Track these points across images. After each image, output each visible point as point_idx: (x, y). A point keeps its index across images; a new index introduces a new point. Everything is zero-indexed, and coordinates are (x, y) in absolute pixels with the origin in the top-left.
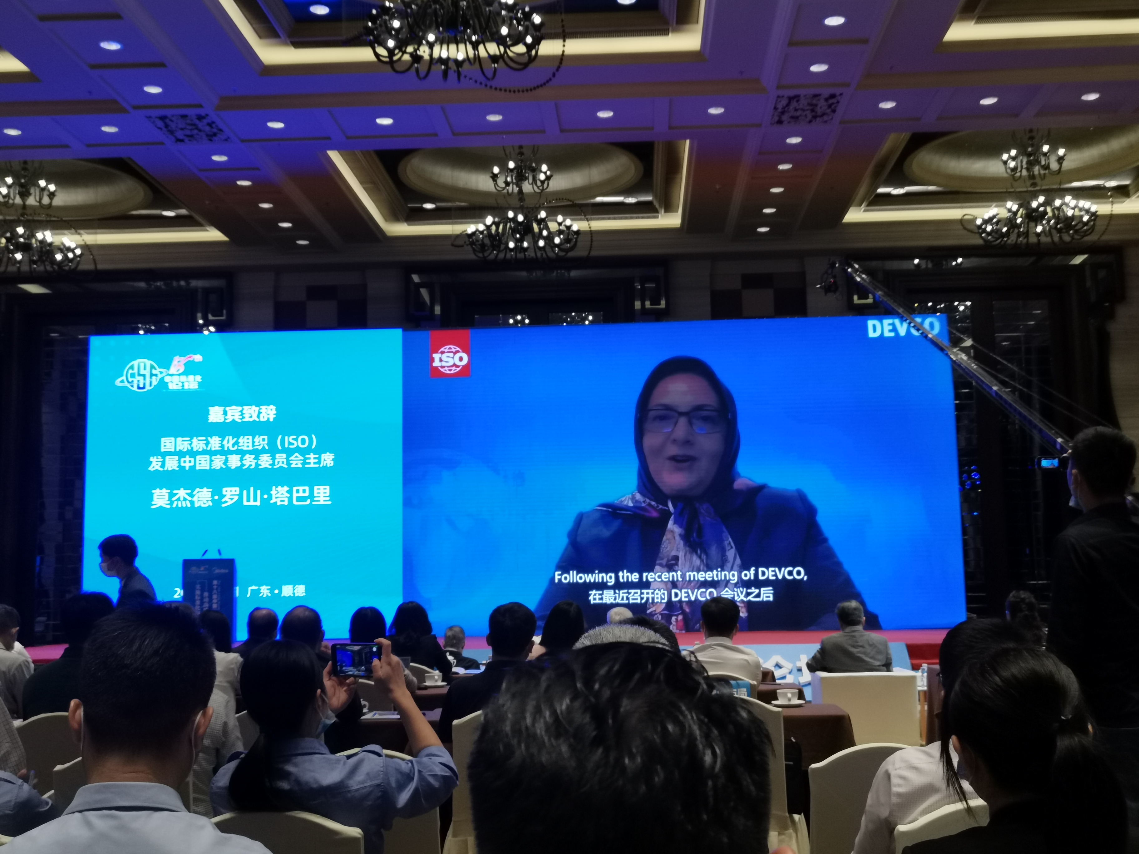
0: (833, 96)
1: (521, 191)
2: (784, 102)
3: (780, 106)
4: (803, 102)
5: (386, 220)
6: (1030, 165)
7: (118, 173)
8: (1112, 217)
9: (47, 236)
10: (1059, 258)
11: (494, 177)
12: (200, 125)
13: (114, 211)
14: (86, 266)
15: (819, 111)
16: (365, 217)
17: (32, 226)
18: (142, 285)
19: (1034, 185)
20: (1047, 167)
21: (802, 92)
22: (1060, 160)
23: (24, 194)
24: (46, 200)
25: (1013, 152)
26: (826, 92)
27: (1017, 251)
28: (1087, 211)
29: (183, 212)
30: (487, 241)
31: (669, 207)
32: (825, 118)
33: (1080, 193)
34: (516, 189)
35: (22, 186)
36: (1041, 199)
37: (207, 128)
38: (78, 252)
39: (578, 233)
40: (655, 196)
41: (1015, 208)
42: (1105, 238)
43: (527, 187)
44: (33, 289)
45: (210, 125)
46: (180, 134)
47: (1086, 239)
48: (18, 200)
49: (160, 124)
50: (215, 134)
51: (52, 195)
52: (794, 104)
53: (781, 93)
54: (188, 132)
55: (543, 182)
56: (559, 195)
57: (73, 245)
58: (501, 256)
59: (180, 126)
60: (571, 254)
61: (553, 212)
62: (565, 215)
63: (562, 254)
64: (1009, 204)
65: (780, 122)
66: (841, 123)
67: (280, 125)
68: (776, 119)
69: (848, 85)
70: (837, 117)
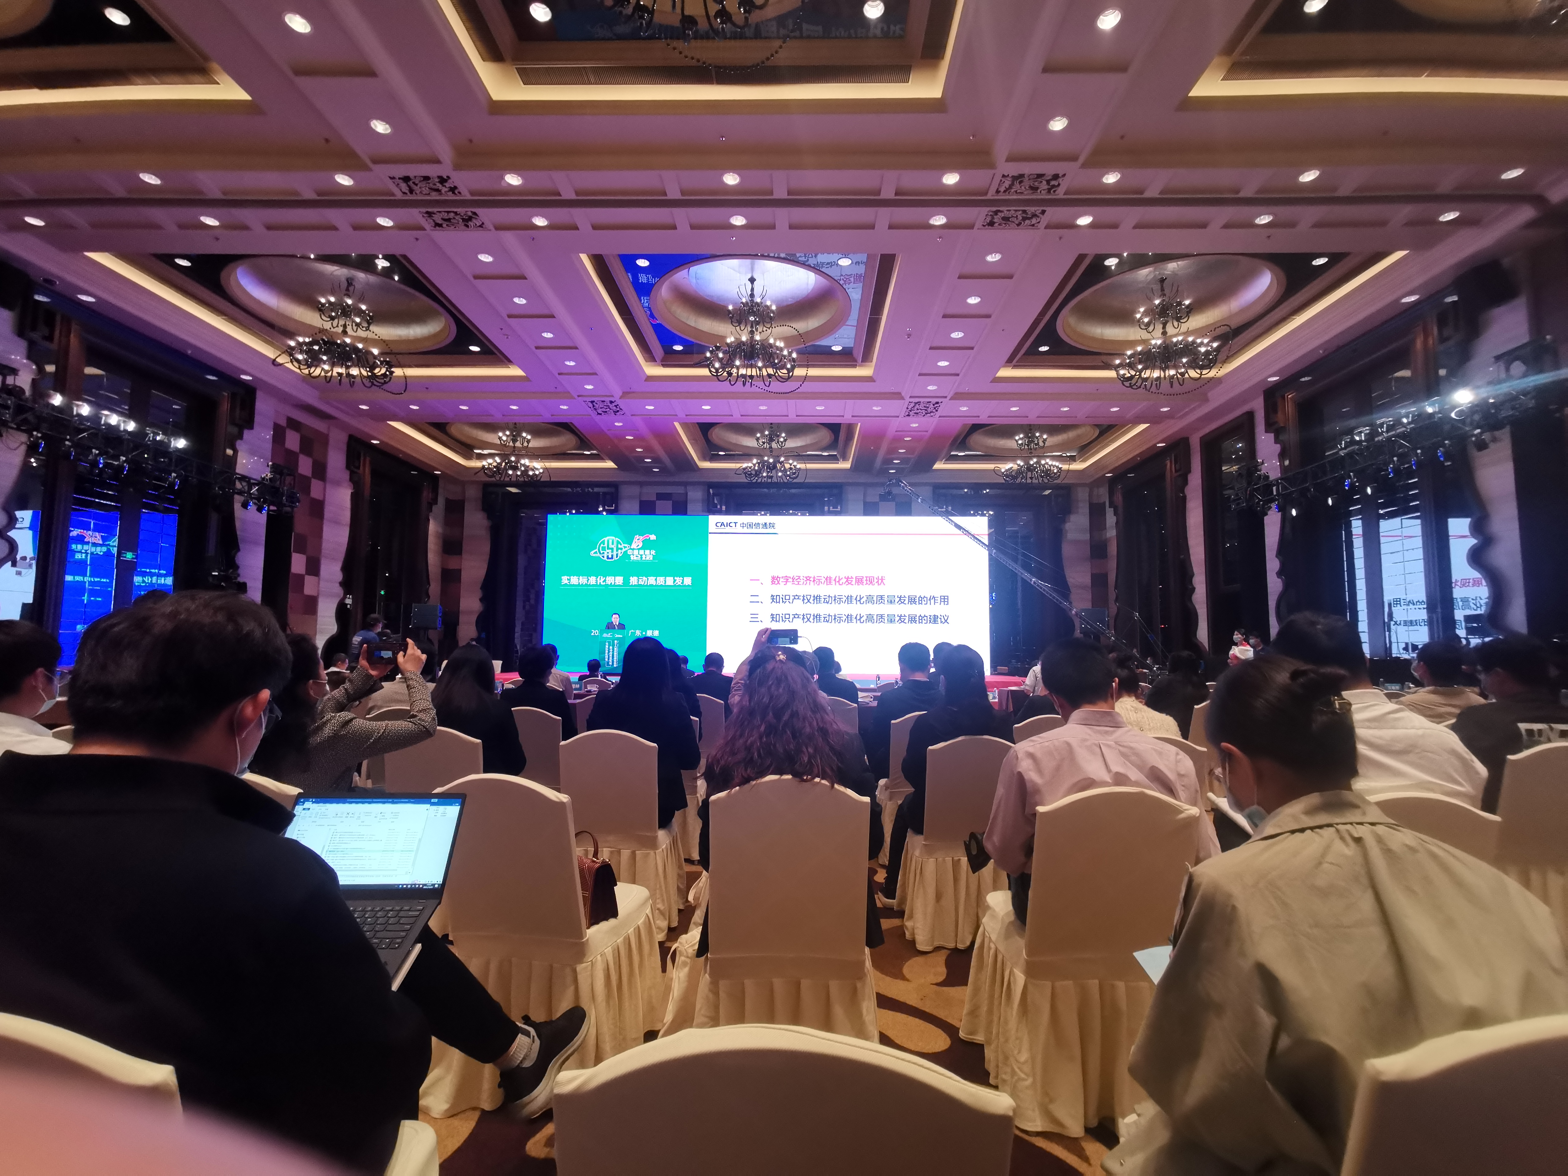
0: (937, 403)
1: (771, 447)
2: (912, 405)
3: (910, 407)
4: (922, 405)
5: (699, 460)
6: (1030, 442)
7: (565, 431)
8: (1068, 471)
9: (525, 461)
10: (1037, 491)
11: (758, 439)
12: (611, 406)
13: (558, 451)
14: (545, 479)
15: (929, 410)
16: (689, 457)
17: (519, 456)
18: (569, 490)
19: (1031, 453)
20: (1038, 444)
21: (922, 400)
22: (1044, 441)
23: (514, 441)
24: (525, 444)
25: (1021, 436)
26: (934, 400)
27: (1021, 486)
28: (1057, 467)
29: (595, 452)
30: (753, 473)
31: (845, 458)
32: (932, 414)
33: (1054, 458)
34: (768, 446)
35: (514, 436)
36: (1035, 460)
37: (615, 408)
38: (541, 471)
39: (800, 469)
40: (838, 452)
41: (1022, 464)
42: (1065, 481)
43: (774, 445)
44: (513, 490)
45: (616, 406)
46: (600, 411)
47: (1055, 481)
48: (511, 444)
49: (591, 405)
50: (618, 411)
51: (528, 441)
52: (917, 406)
53: (911, 400)
54: (604, 410)
55: (782, 443)
56: (791, 450)
57: (539, 467)
58: (759, 480)
59: (601, 406)
60: (795, 481)
61: (787, 458)
62: (794, 460)
63: (790, 480)
64: (1019, 462)
65: (909, 415)
66: (940, 417)
67: (652, 408)
68: (907, 413)
69: (946, 397)
70: (938, 414)
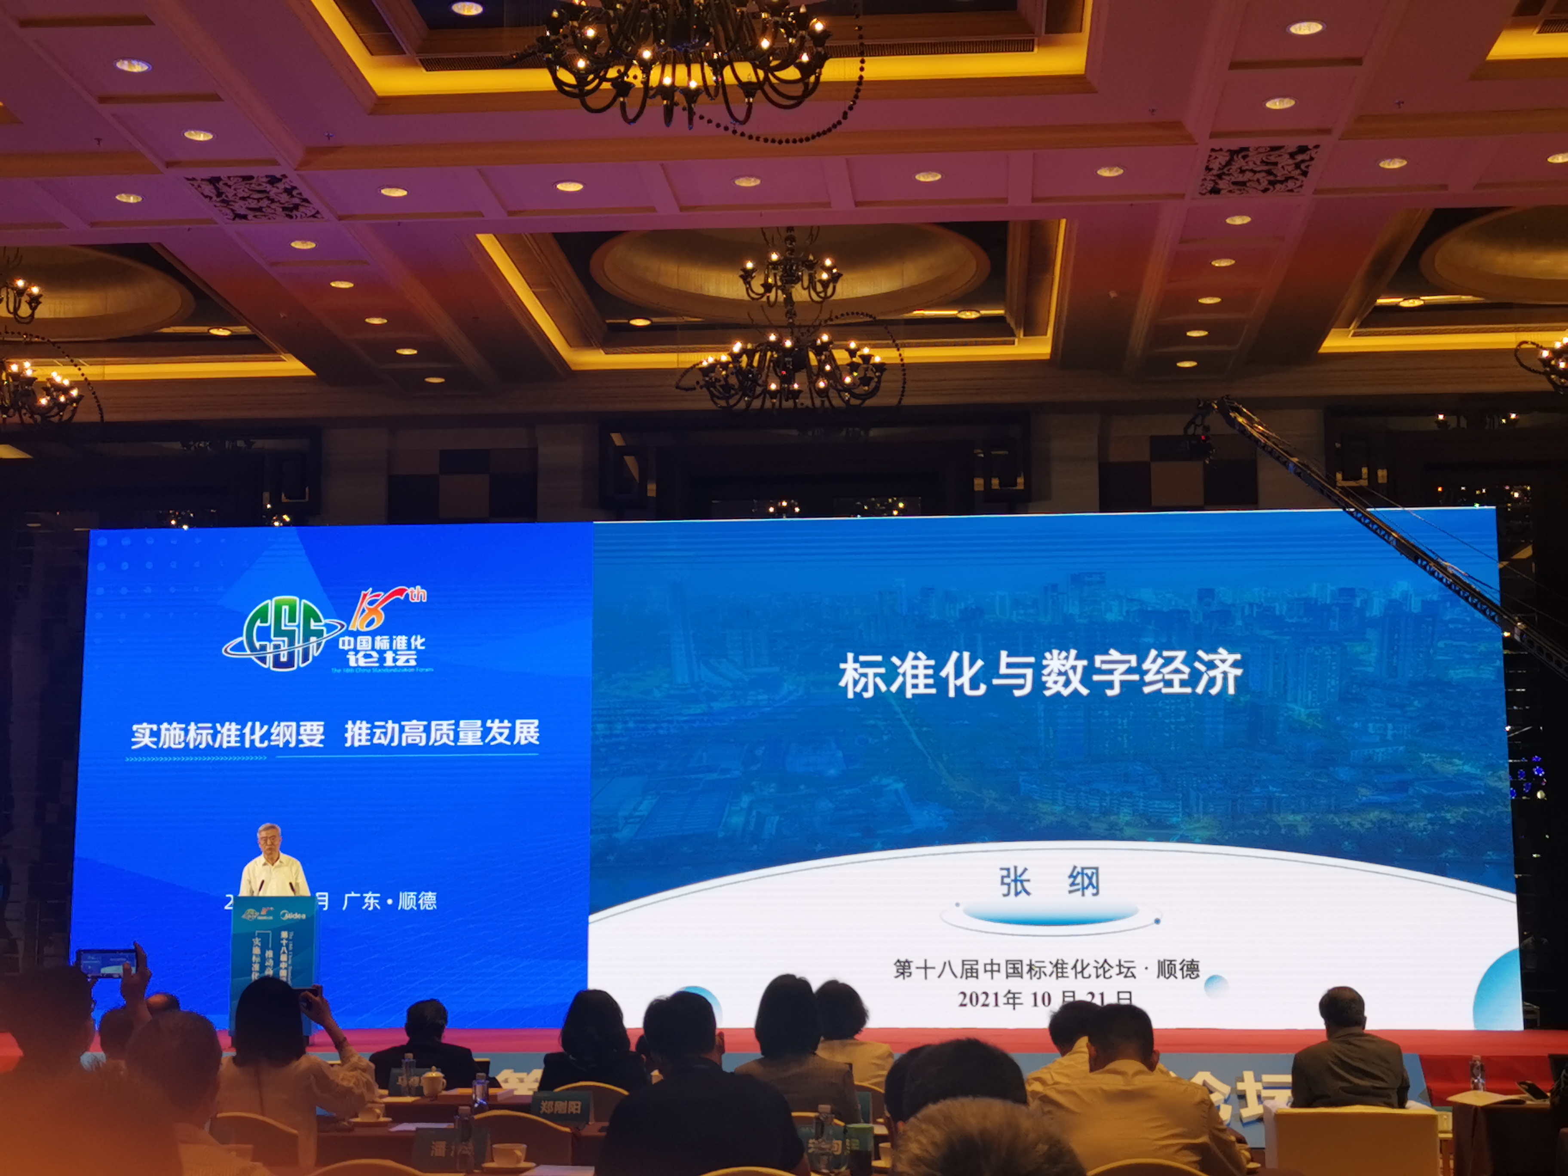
0: (1303, 149)
1: (789, 300)
2: (1223, 159)
3: (1215, 165)
4: (1254, 159)
5: (570, 344)
7: (143, 267)
9: (26, 367)
11: (747, 276)
12: (273, 192)
14: (87, 415)
15: (1280, 173)
18: (176, 446)
21: (1251, 142)
24: (25, 311)
26: (1292, 143)
29: (243, 329)
30: (735, 381)
31: (1032, 329)
32: (1290, 184)
34: (781, 297)
37: (285, 198)
38: (74, 392)
39: (882, 367)
40: (1009, 310)
43: (800, 293)
45: (289, 191)
46: (240, 207)
49: (208, 189)
50: (296, 207)
51: (35, 301)
52: (1239, 162)
53: (1216, 143)
54: (254, 205)
55: (825, 284)
56: (853, 306)
57: (66, 383)
58: (757, 404)
59: (242, 193)
60: (869, 403)
61: (842, 332)
62: (862, 338)
63: (855, 402)
65: (1215, 191)
66: (1316, 192)
67: (401, 193)
68: (1210, 186)
69: (1328, 131)
70: (1310, 182)
